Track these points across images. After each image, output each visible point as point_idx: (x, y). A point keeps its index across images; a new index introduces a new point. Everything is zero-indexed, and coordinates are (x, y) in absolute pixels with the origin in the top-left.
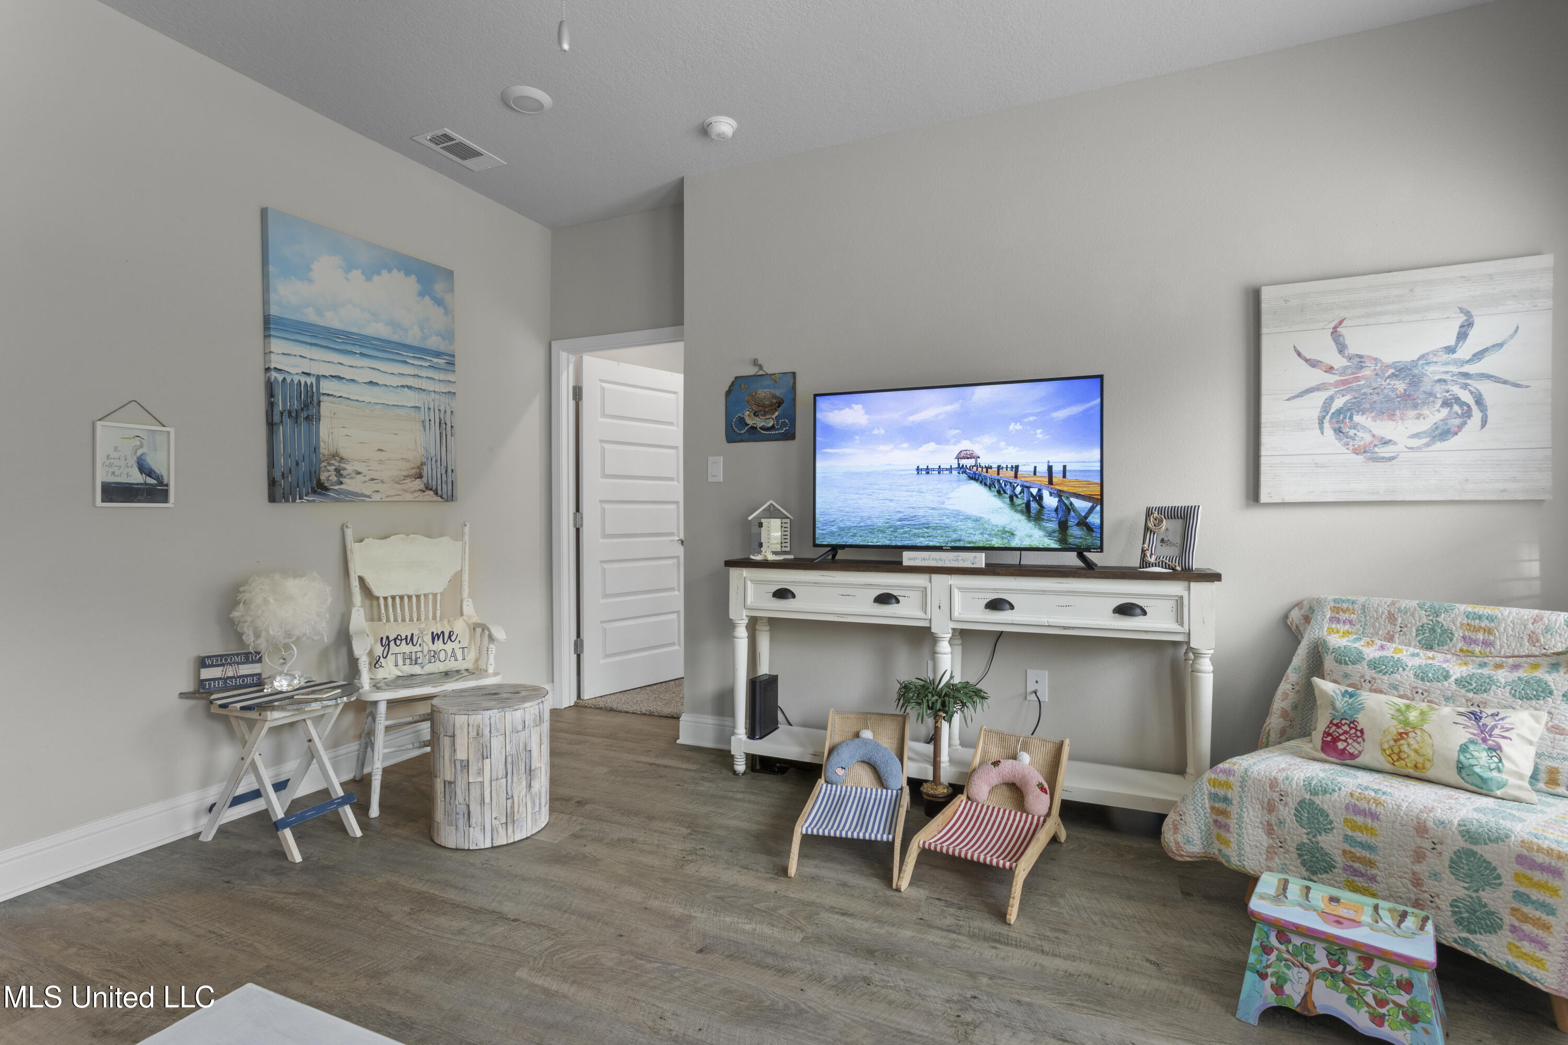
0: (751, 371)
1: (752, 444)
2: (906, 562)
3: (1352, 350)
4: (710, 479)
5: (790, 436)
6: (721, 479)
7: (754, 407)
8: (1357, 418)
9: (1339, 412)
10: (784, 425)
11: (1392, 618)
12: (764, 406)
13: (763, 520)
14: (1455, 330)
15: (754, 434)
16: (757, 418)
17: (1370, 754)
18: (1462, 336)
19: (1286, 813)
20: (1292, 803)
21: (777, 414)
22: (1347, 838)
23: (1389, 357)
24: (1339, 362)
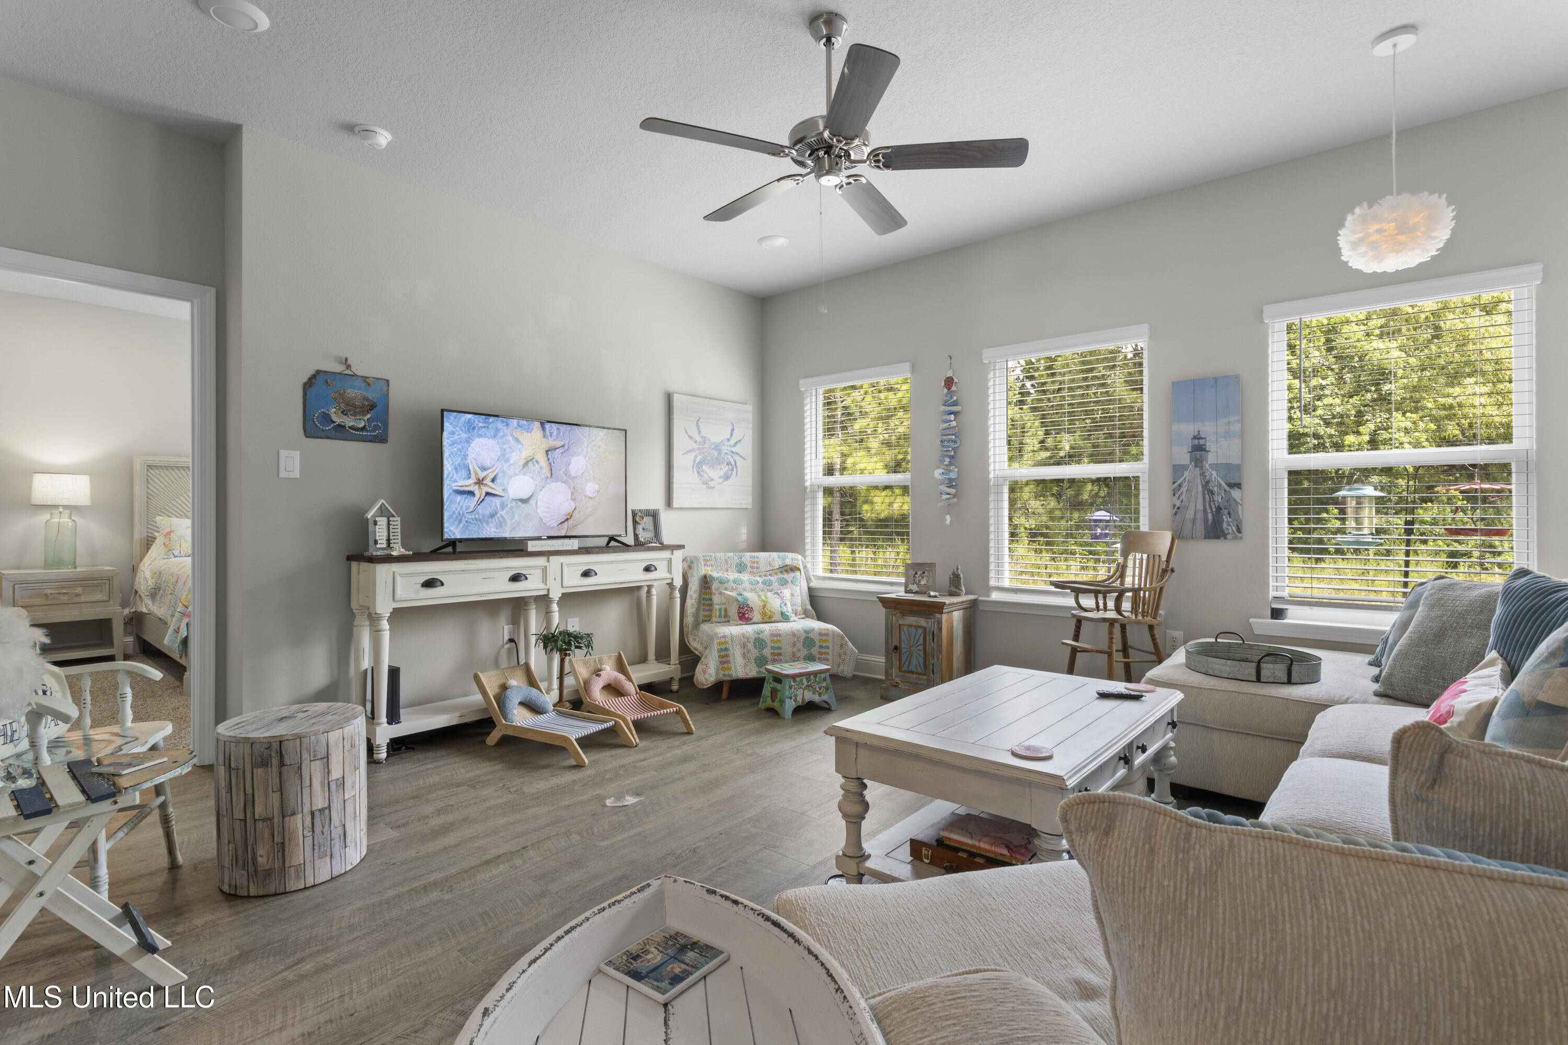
0: (339, 368)
1: (337, 441)
2: (530, 549)
3: (703, 434)
4: (283, 474)
5: (381, 439)
6: (296, 474)
7: (342, 406)
8: (704, 467)
9: (699, 463)
10: (376, 428)
11: (726, 561)
12: (354, 406)
13: (377, 519)
14: (730, 432)
15: (340, 432)
16: (346, 417)
17: (756, 617)
18: (732, 435)
19: (750, 646)
20: (752, 640)
21: (369, 416)
22: (773, 648)
23: (713, 440)
24: (698, 439)
